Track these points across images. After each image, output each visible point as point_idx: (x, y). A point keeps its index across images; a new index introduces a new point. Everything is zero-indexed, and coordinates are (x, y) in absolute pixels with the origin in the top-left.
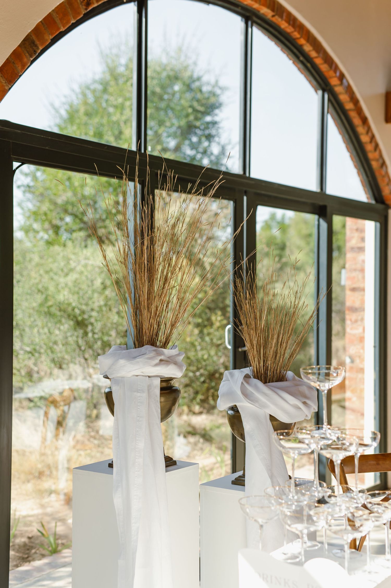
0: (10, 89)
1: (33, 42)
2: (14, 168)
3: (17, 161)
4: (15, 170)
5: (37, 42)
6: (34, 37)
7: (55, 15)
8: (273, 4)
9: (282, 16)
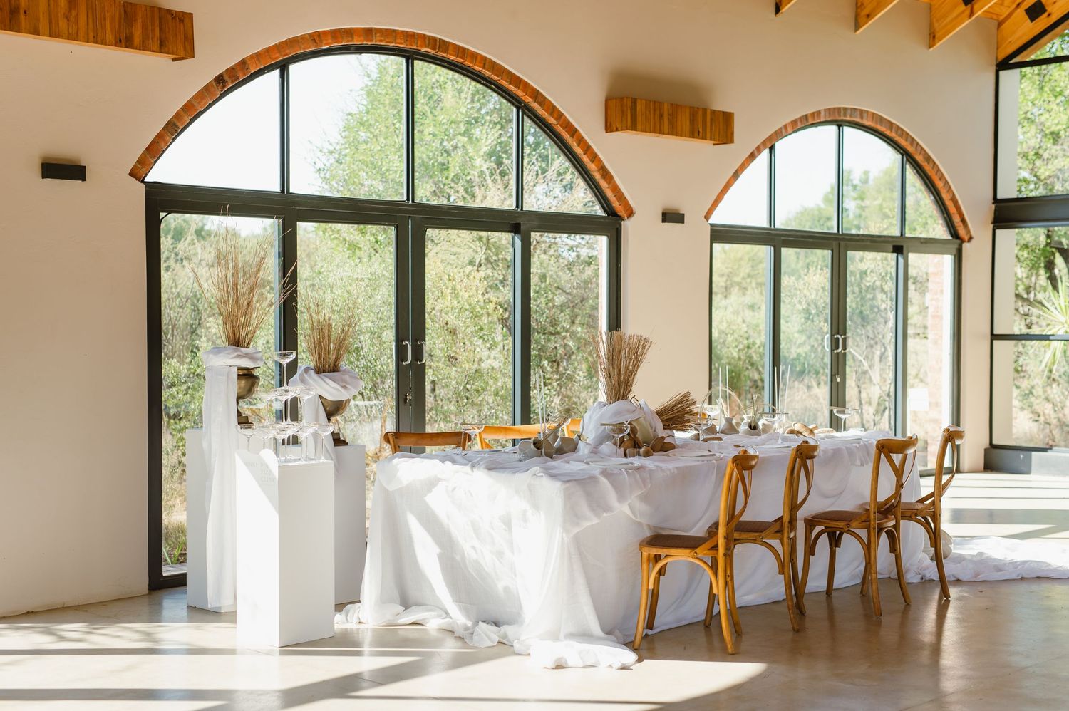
0: (155, 162)
1: (175, 124)
2: (161, 217)
3: (164, 211)
4: (162, 219)
5: (178, 124)
6: (175, 121)
7: (193, 101)
8: (434, 42)
9: (446, 51)
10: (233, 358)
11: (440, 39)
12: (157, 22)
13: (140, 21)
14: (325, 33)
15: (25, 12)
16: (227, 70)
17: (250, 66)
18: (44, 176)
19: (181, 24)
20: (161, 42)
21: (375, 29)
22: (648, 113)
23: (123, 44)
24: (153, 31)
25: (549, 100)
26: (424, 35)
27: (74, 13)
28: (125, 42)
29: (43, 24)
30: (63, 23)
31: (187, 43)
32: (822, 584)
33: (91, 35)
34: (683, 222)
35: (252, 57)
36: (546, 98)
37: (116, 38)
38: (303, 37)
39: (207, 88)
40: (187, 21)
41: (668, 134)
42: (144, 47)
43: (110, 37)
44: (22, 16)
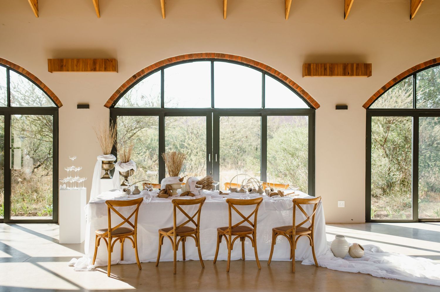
1: (119, 91)
2: (117, 117)
3: (118, 115)
7: (125, 83)
8: (218, 55)
9: (224, 57)
10: (100, 158)
11: (221, 54)
12: (104, 63)
13: (98, 63)
14: (173, 58)
15: (65, 66)
16: (137, 74)
17: (145, 71)
18: (78, 108)
19: (112, 63)
20: (105, 68)
21: (193, 54)
22: (317, 68)
23: (93, 70)
24: (102, 66)
25: (273, 68)
26: (214, 53)
27: (78, 64)
28: (94, 70)
29: (70, 68)
30: (75, 67)
31: (113, 68)
32: (253, 258)
33: (83, 69)
34: (347, 109)
35: (146, 68)
36: (272, 68)
37: (91, 69)
38: (165, 60)
39: (130, 79)
40: (114, 62)
41: (330, 75)
42: (100, 70)
43: (89, 69)
44: (64, 67)
